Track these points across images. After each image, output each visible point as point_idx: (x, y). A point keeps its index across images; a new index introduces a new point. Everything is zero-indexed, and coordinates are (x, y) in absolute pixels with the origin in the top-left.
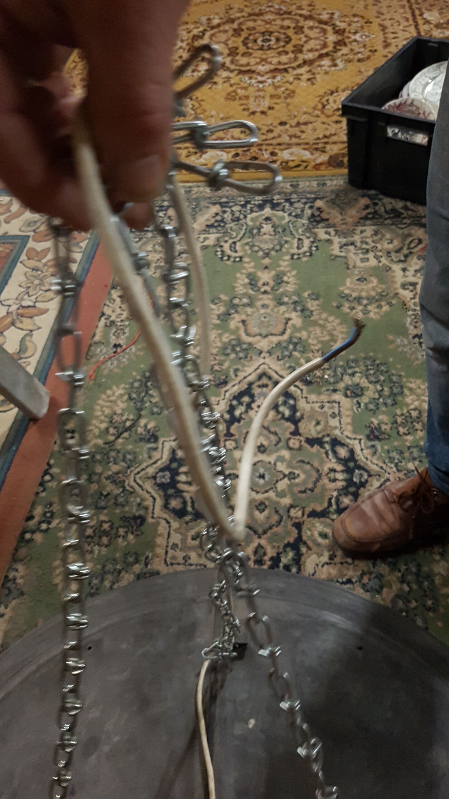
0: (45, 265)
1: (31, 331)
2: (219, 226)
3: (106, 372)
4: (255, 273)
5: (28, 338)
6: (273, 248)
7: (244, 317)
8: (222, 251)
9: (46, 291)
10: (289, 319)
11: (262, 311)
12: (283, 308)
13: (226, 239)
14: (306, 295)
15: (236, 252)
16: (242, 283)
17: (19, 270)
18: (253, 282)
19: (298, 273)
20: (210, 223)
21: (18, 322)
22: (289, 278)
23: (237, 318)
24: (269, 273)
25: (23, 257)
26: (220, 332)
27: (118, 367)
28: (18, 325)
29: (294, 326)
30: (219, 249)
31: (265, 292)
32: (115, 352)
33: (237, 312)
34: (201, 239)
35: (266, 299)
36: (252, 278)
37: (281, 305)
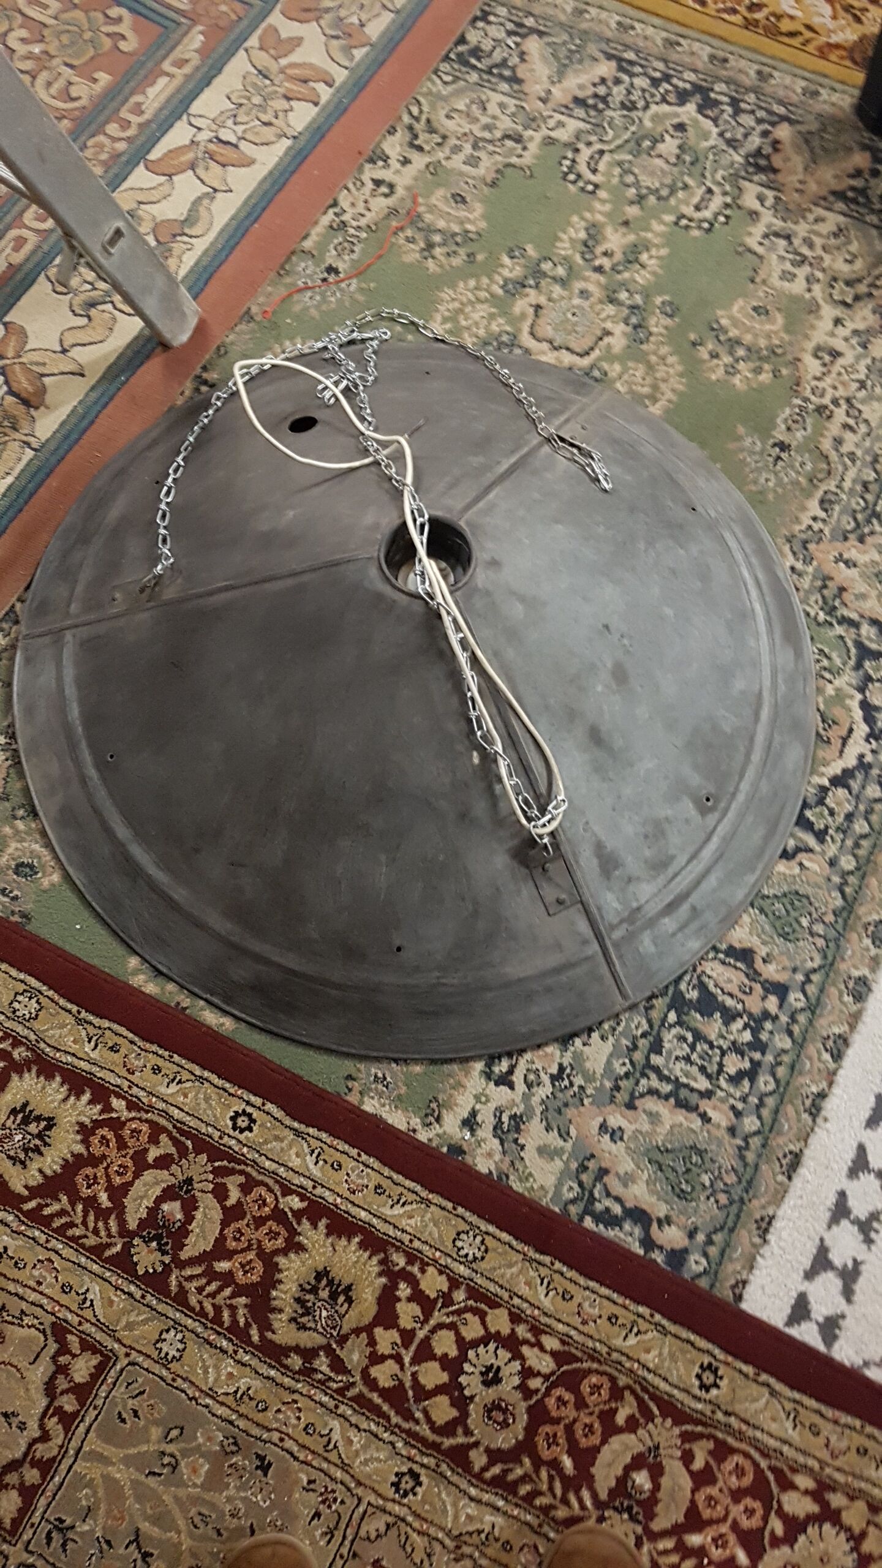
0: (282, 71)
1: (215, 190)
2: (595, 107)
3: (297, 308)
4: (603, 225)
5: (206, 202)
6: (657, 190)
7: (542, 300)
8: (574, 161)
9: (265, 124)
10: (608, 333)
11: (577, 301)
12: (611, 310)
13: (593, 138)
14: (658, 300)
15: (594, 171)
16: (574, 235)
17: (239, 65)
18: (591, 241)
19: (669, 255)
20: (581, 94)
21: (201, 164)
22: (651, 257)
23: (534, 296)
24: (624, 235)
25: (253, 41)
26: (493, 310)
27: (317, 307)
28: (200, 171)
29: (609, 346)
30: (570, 155)
31: (599, 269)
32: (324, 280)
33: (537, 286)
34: (551, 123)
35: (593, 283)
36: (594, 233)
37: (611, 302)
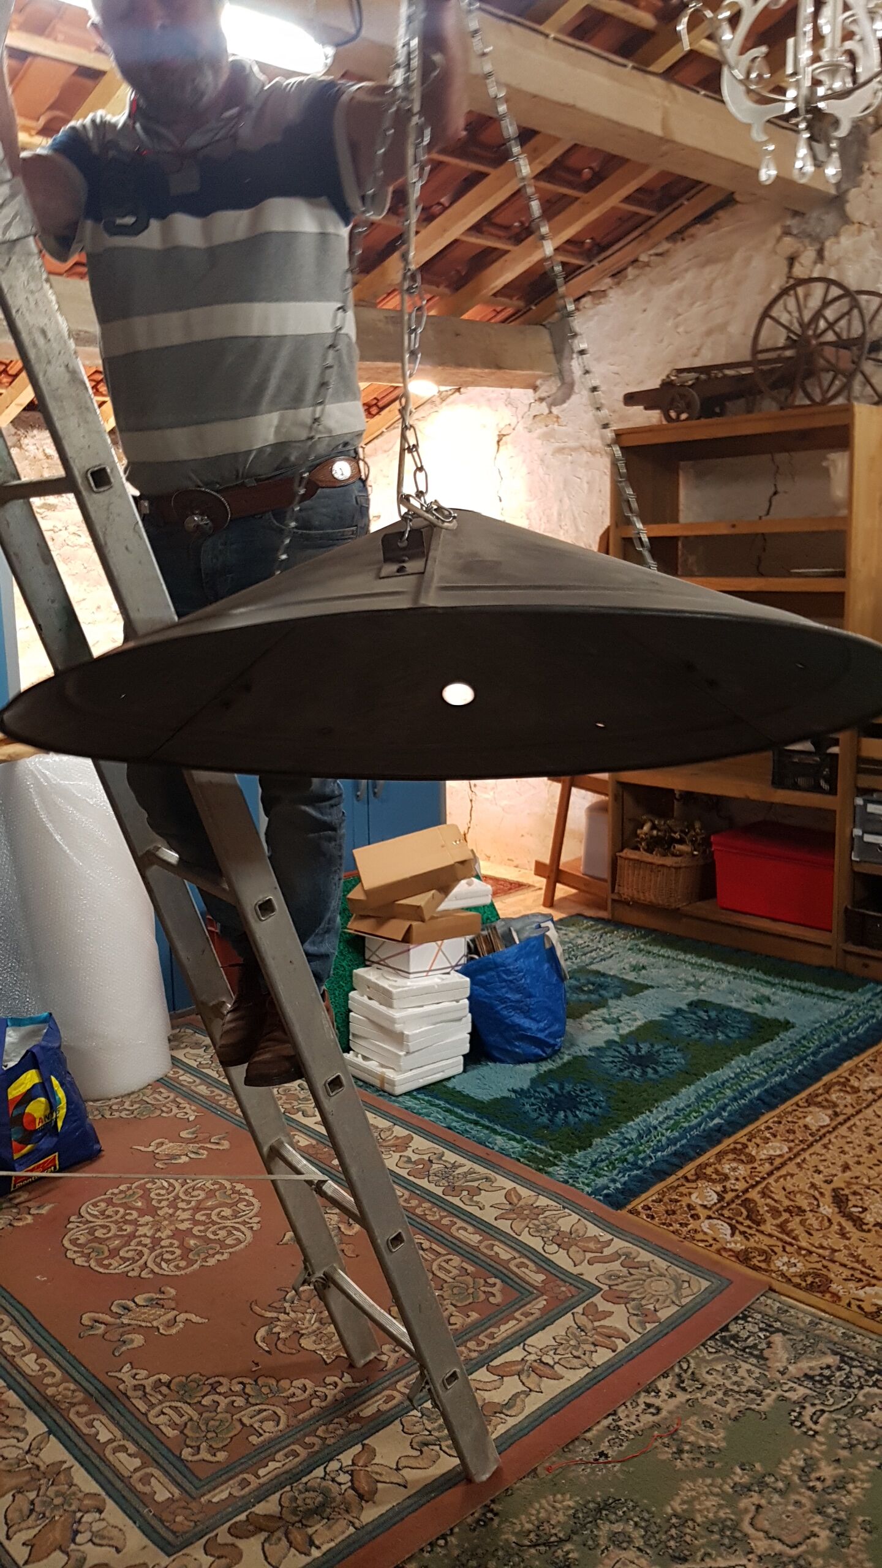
0: (594, 1329)
1: (531, 1390)
2: (820, 1382)
3: (571, 1475)
4: (819, 1460)
5: (522, 1396)
6: (865, 1443)
7: (763, 1502)
8: (800, 1413)
9: (575, 1357)
10: (815, 1535)
11: (791, 1508)
12: (819, 1518)
13: (817, 1402)
14: (860, 1519)
15: (816, 1423)
16: (794, 1462)
17: (567, 1320)
18: (806, 1470)
19: (872, 1488)
20: (811, 1373)
21: (525, 1373)
22: (856, 1488)
23: (756, 1498)
24: (836, 1468)
25: (579, 1309)
26: (722, 1502)
27: (587, 1476)
28: (523, 1378)
29: (814, 1545)
30: (798, 1409)
31: (812, 1489)
32: (596, 1460)
33: (760, 1492)
34: (786, 1387)
35: (806, 1498)
36: (810, 1464)
37: (820, 1513)
